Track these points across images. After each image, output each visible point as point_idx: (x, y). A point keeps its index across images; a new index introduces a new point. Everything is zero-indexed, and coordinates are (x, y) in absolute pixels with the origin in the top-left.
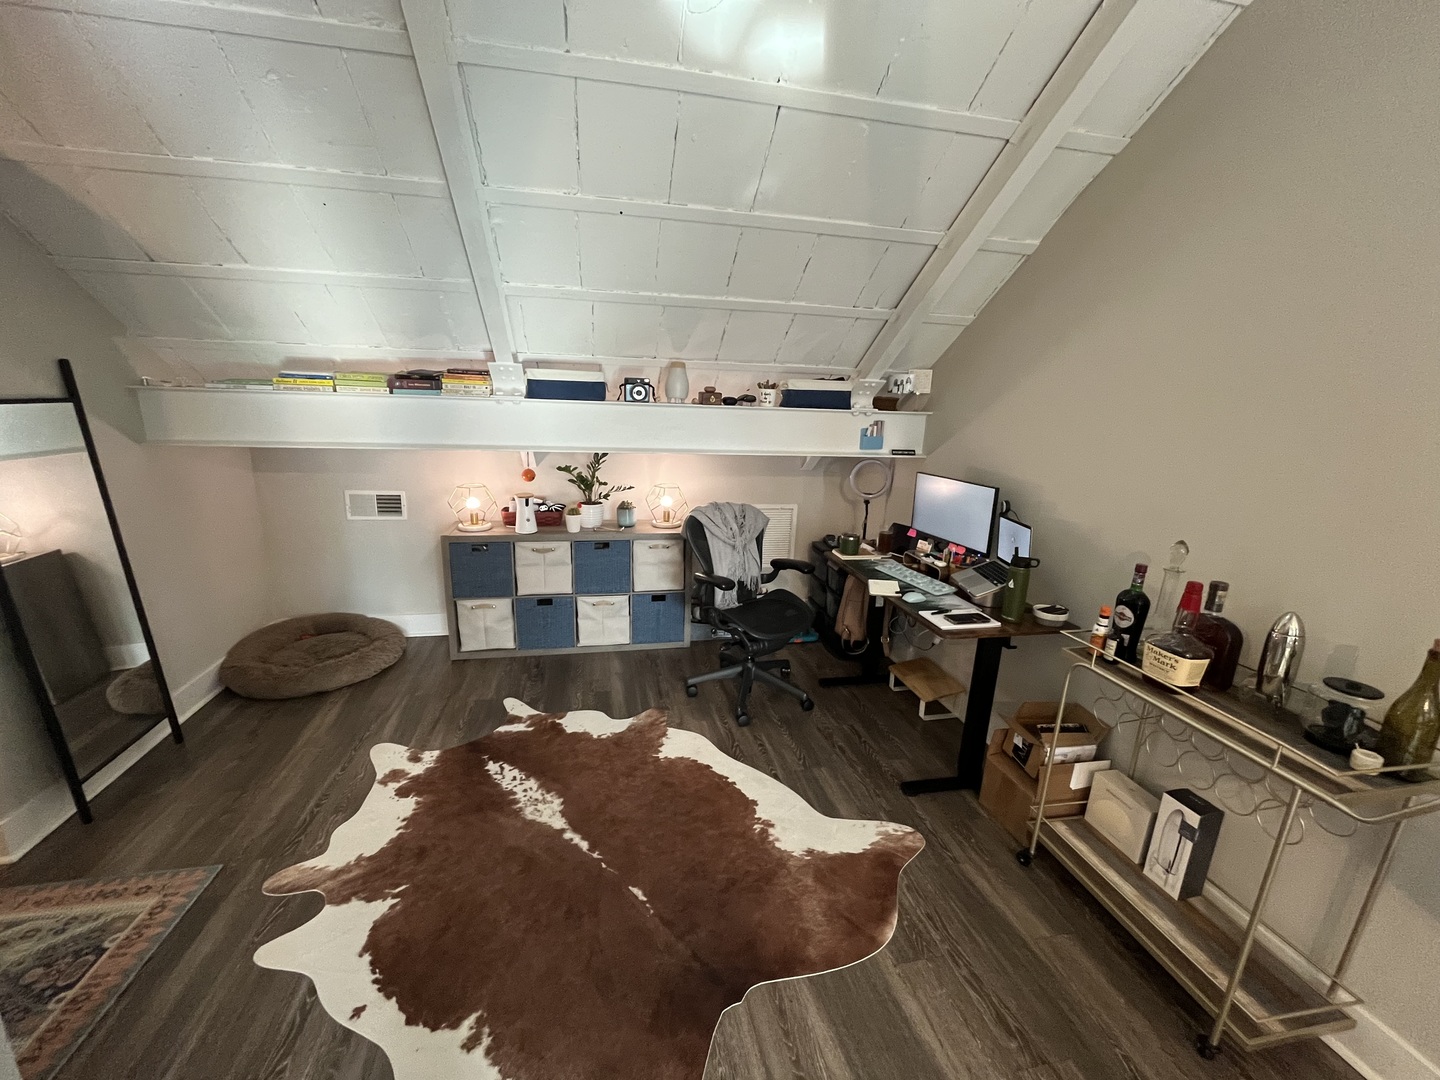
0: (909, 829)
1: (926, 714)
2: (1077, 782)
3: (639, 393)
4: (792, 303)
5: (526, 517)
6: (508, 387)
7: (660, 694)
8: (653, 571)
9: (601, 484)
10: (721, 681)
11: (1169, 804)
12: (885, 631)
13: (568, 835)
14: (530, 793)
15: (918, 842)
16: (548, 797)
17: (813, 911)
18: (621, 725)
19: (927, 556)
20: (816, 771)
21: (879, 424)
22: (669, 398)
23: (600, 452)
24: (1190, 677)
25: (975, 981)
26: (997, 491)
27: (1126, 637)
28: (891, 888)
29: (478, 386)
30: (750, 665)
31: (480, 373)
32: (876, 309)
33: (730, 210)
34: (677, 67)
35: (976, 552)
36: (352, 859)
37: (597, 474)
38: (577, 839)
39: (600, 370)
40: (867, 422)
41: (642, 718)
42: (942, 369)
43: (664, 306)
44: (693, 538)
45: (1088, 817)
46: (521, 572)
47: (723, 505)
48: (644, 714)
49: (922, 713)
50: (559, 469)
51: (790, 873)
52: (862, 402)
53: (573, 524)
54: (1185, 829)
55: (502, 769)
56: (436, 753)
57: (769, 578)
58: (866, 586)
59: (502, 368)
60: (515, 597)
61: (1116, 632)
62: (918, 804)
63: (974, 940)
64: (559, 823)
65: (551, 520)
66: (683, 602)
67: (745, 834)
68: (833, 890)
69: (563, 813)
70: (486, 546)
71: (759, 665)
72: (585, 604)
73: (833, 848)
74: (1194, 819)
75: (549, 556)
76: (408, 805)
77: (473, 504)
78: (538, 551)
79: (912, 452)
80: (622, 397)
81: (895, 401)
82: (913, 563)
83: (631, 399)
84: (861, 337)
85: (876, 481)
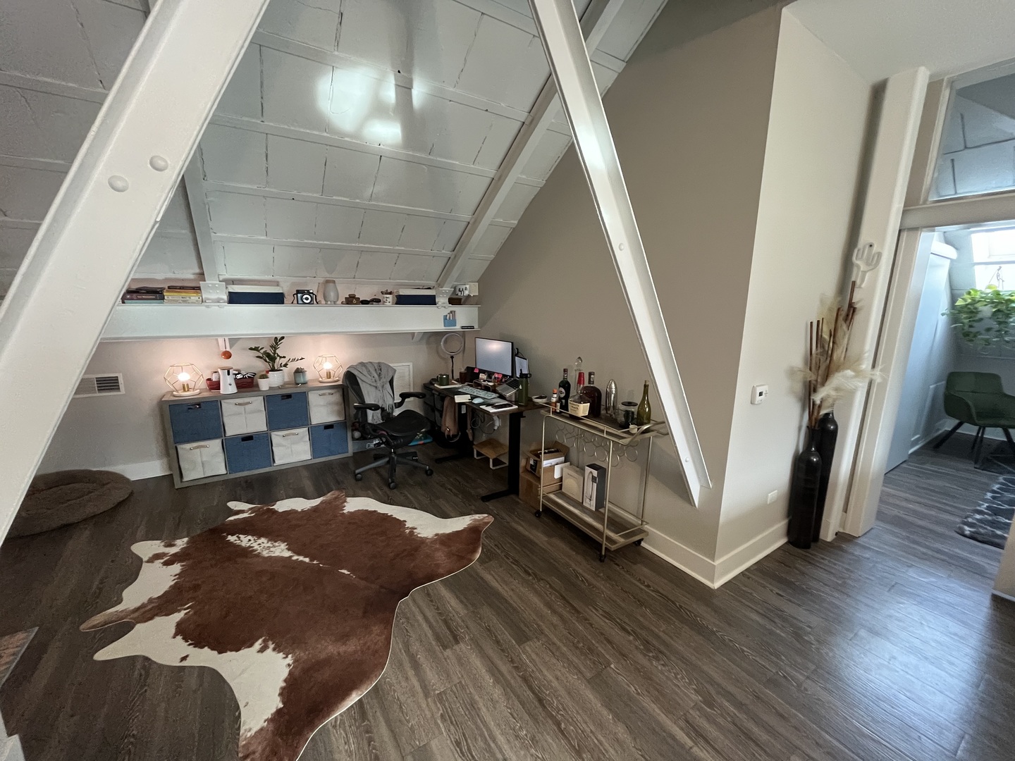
0: (486, 515)
1: (493, 466)
2: (557, 475)
3: (307, 299)
4: (397, 248)
5: (229, 382)
6: (214, 296)
7: (338, 483)
8: (323, 411)
9: (281, 357)
10: (375, 469)
11: (588, 470)
12: (469, 427)
13: (295, 558)
14: (262, 545)
15: (491, 519)
16: (276, 544)
17: (441, 557)
18: (316, 502)
19: (484, 381)
20: (437, 501)
21: (453, 312)
22: (326, 301)
23: (279, 337)
24: (584, 412)
25: (516, 562)
26: (512, 343)
27: (564, 401)
28: (478, 539)
29: (194, 297)
30: (393, 456)
31: (193, 288)
32: (444, 251)
33: (358, 201)
34: (325, 134)
35: (507, 376)
36: (145, 600)
37: (277, 351)
38: (301, 558)
39: (278, 285)
40: (446, 312)
41: (329, 496)
42: (482, 282)
43: (320, 249)
44: (349, 385)
45: (563, 490)
46: (226, 420)
47: (367, 363)
48: (329, 494)
49: (491, 466)
50: (251, 349)
51: (427, 545)
52: (442, 300)
53: (264, 385)
54: (594, 479)
55: (239, 538)
56: (186, 540)
57: (399, 405)
58: (454, 398)
59: (210, 285)
60: (224, 438)
61: (560, 400)
62: (490, 505)
63: (515, 548)
64: (287, 554)
65: (246, 384)
66: (346, 427)
67: (402, 535)
68: (450, 546)
69: (289, 549)
70: (198, 405)
71: (399, 455)
72: (277, 437)
73: (448, 531)
74: (595, 473)
75: (248, 407)
76: (177, 568)
77: (184, 377)
78: (240, 404)
79: (472, 327)
80: (295, 302)
81: (460, 299)
82: (478, 386)
83: (301, 302)
84: (436, 267)
85: (456, 345)
